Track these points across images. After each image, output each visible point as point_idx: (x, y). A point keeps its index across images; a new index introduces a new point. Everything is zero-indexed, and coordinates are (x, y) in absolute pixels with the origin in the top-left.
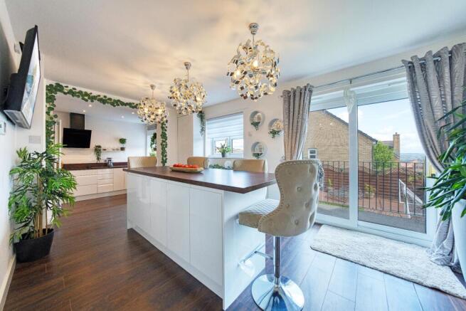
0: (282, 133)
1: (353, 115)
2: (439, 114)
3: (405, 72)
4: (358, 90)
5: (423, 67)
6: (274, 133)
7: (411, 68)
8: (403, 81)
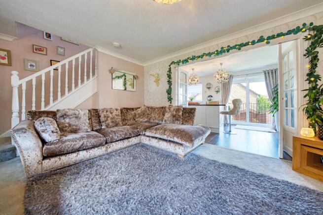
0: (221, 92)
1: (248, 85)
2: (273, 87)
3: (263, 74)
4: (249, 78)
5: (269, 73)
6: (217, 92)
7: (265, 73)
8: (263, 76)
